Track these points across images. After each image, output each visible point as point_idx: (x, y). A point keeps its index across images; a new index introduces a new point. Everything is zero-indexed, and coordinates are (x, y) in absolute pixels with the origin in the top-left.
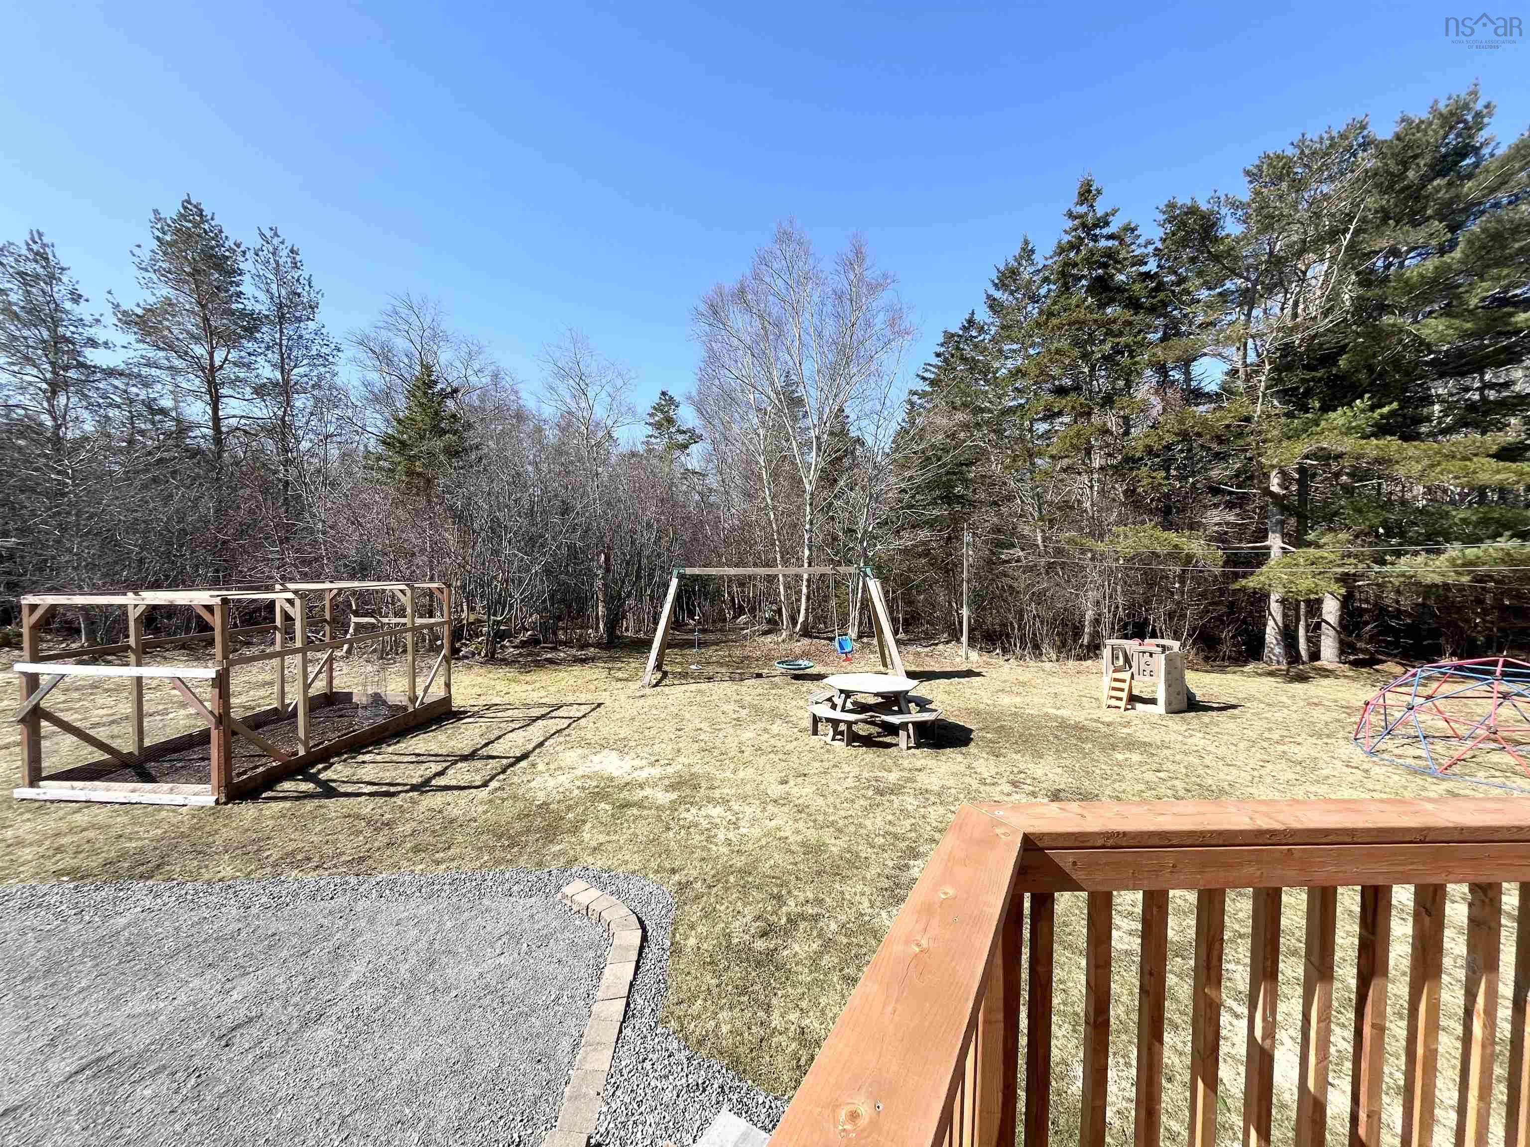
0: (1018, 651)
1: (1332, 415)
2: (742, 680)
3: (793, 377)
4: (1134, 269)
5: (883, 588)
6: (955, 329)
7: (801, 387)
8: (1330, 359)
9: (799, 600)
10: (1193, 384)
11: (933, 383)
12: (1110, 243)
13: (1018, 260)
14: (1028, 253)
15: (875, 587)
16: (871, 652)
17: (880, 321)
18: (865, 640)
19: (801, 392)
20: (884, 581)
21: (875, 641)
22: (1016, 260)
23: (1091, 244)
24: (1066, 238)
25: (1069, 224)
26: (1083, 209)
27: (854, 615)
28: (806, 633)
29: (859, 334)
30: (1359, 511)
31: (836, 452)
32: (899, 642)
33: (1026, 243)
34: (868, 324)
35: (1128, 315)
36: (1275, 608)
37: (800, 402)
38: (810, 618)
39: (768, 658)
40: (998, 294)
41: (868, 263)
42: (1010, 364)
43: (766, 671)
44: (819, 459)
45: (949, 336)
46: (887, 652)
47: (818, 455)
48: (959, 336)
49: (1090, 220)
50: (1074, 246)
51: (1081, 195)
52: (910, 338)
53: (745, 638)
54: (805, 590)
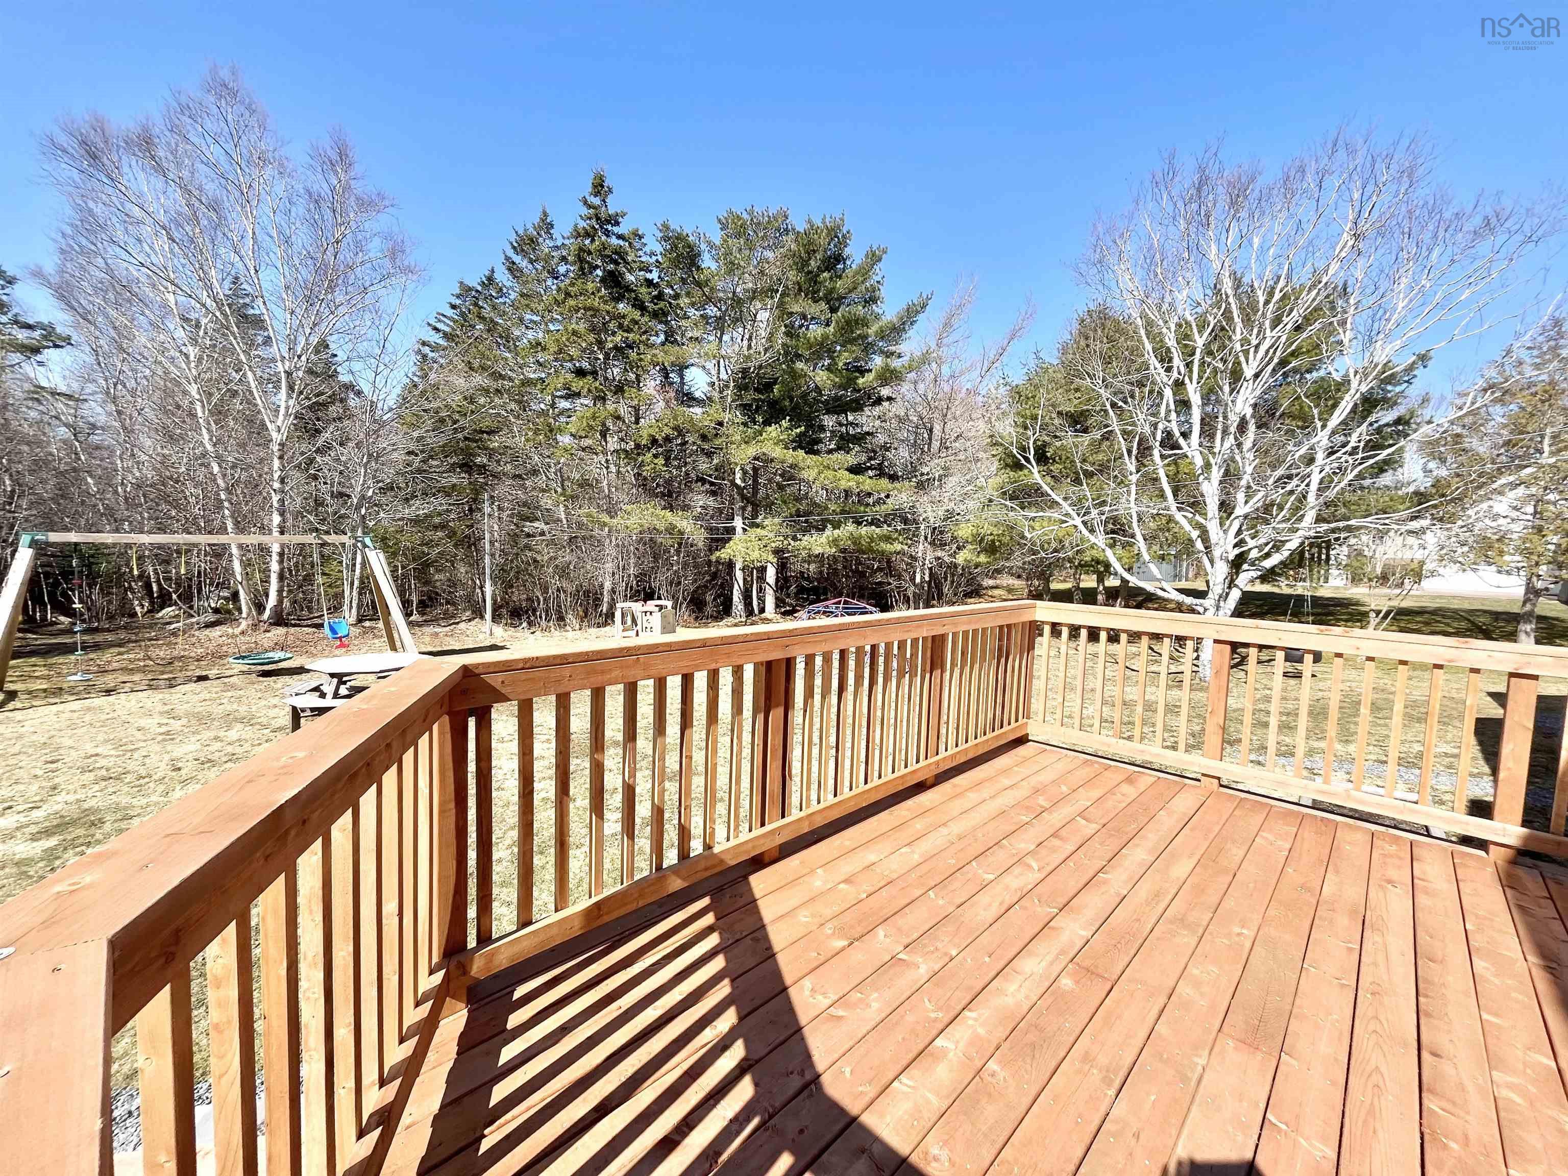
0: (543, 623)
1: (769, 429)
2: (171, 686)
3: (245, 286)
4: (642, 273)
5: (389, 564)
6: (474, 282)
7: (259, 301)
8: (768, 387)
9: (266, 581)
10: (686, 387)
11: (446, 336)
12: (621, 242)
13: (538, 229)
14: (547, 226)
15: (378, 562)
16: (375, 636)
17: (375, 248)
18: (367, 624)
19: (258, 309)
20: (391, 555)
21: (381, 624)
22: (535, 228)
23: (604, 238)
24: (582, 224)
25: (585, 211)
26: (596, 201)
27: (351, 595)
28: (279, 620)
29: (346, 255)
30: (785, 502)
31: (317, 395)
32: (411, 624)
33: (545, 214)
34: (359, 247)
35: (636, 314)
36: (739, 575)
37: (258, 322)
38: (286, 603)
39: (218, 656)
40: (517, 259)
41: (357, 169)
42: (530, 334)
43: (215, 671)
44: (291, 402)
45: (466, 290)
46: (396, 635)
47: (289, 397)
48: (477, 291)
49: (603, 216)
50: (590, 234)
51: (595, 186)
52: (415, 277)
53: (174, 634)
54: (275, 567)
